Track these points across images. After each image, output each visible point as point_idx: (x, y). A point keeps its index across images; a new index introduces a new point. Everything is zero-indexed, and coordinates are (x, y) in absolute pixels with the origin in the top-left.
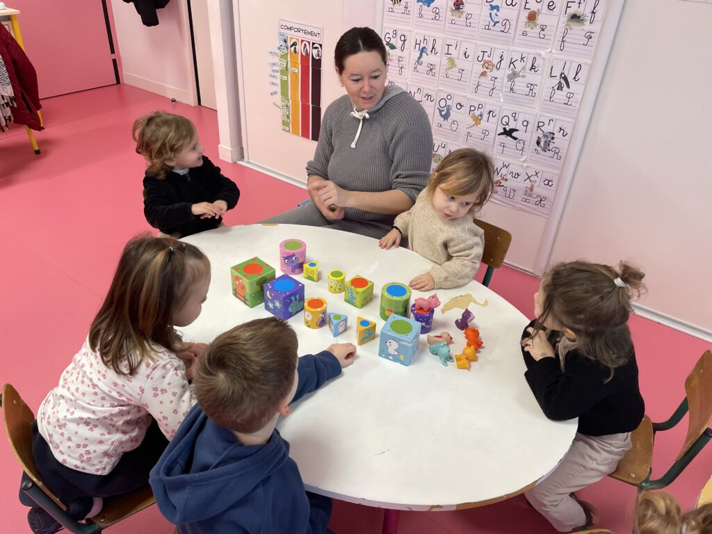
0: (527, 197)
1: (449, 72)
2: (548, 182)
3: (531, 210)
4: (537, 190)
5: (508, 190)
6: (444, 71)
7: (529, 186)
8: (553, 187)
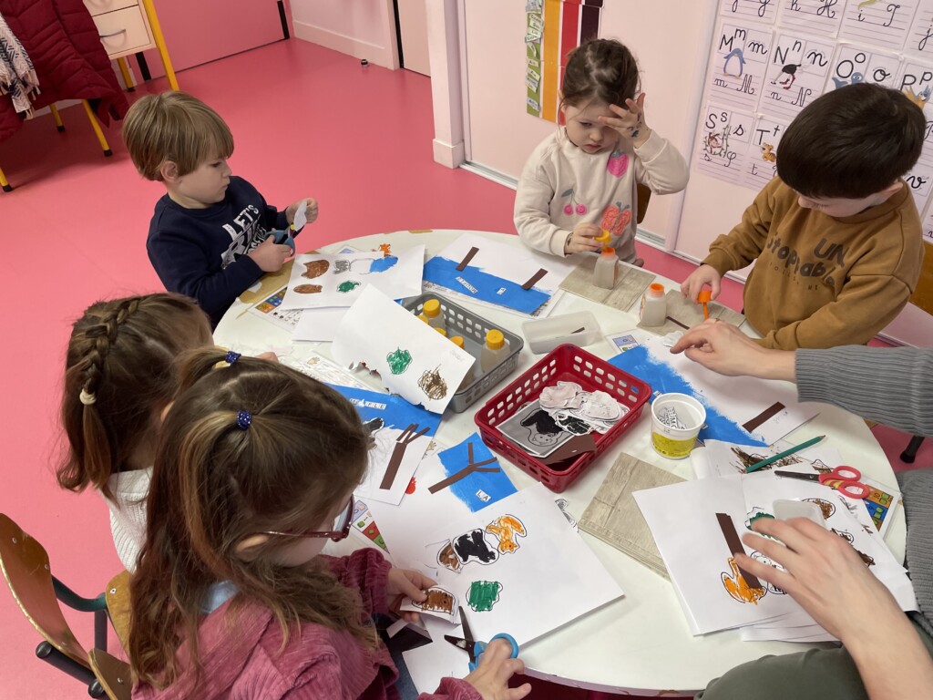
1: (865, 10)
6: (855, 9)
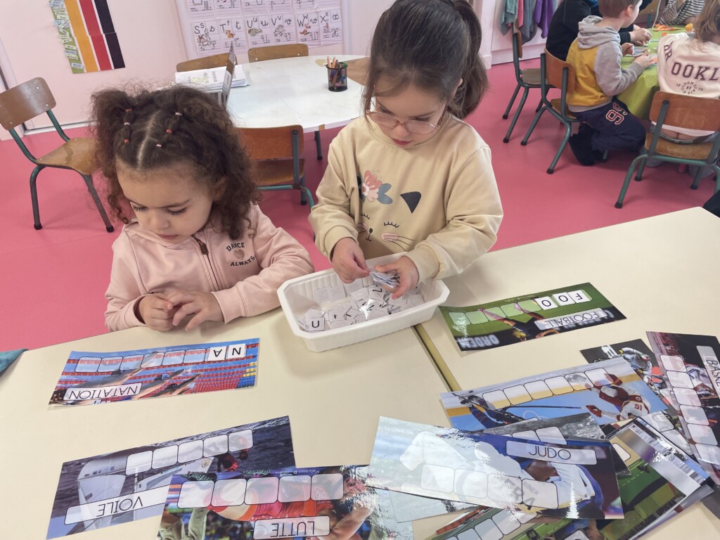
0: (326, 34)
2: (336, 18)
3: (330, 42)
4: (331, 26)
5: (313, 34)
7: (325, 25)
8: (340, 19)
